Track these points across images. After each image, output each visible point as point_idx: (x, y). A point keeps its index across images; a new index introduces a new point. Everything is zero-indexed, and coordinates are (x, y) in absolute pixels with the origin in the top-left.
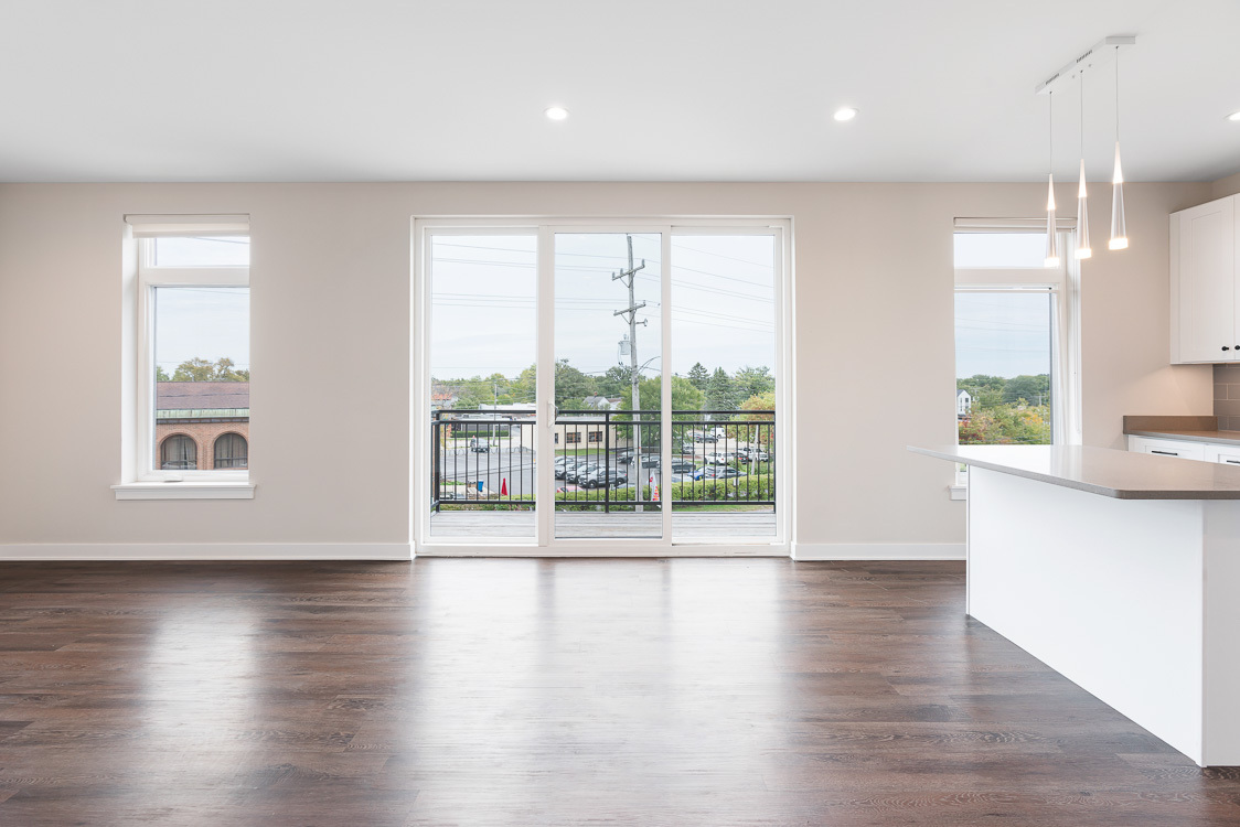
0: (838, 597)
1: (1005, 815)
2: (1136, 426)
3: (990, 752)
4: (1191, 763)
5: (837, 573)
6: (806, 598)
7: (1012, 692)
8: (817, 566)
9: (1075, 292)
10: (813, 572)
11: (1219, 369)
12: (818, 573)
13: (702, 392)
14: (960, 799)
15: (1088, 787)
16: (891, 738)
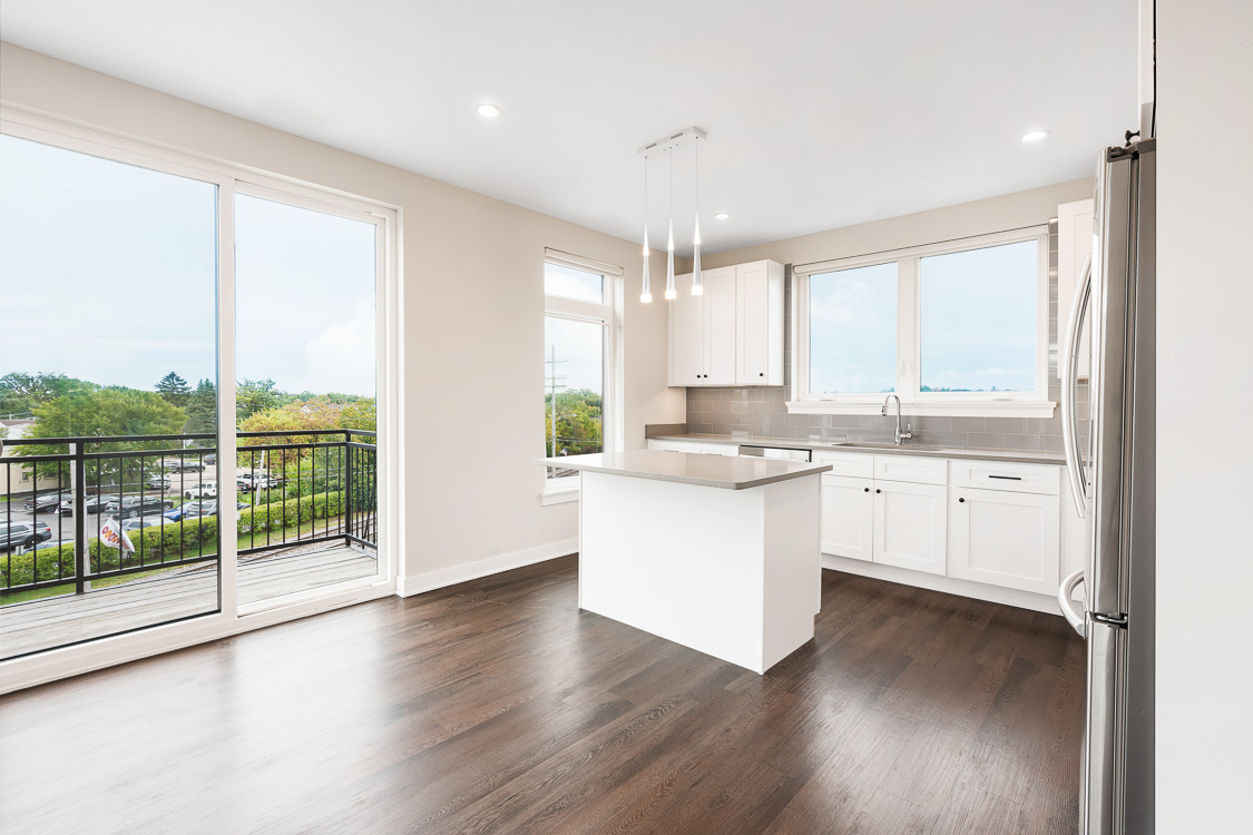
0: (467, 625)
1: (700, 780)
2: (654, 432)
3: (661, 728)
4: (755, 674)
5: (454, 600)
6: (436, 637)
7: (644, 667)
8: (430, 597)
9: (620, 326)
10: (430, 606)
11: (690, 391)
12: (436, 604)
13: (182, 410)
14: (668, 785)
15: (726, 724)
16: (591, 756)
